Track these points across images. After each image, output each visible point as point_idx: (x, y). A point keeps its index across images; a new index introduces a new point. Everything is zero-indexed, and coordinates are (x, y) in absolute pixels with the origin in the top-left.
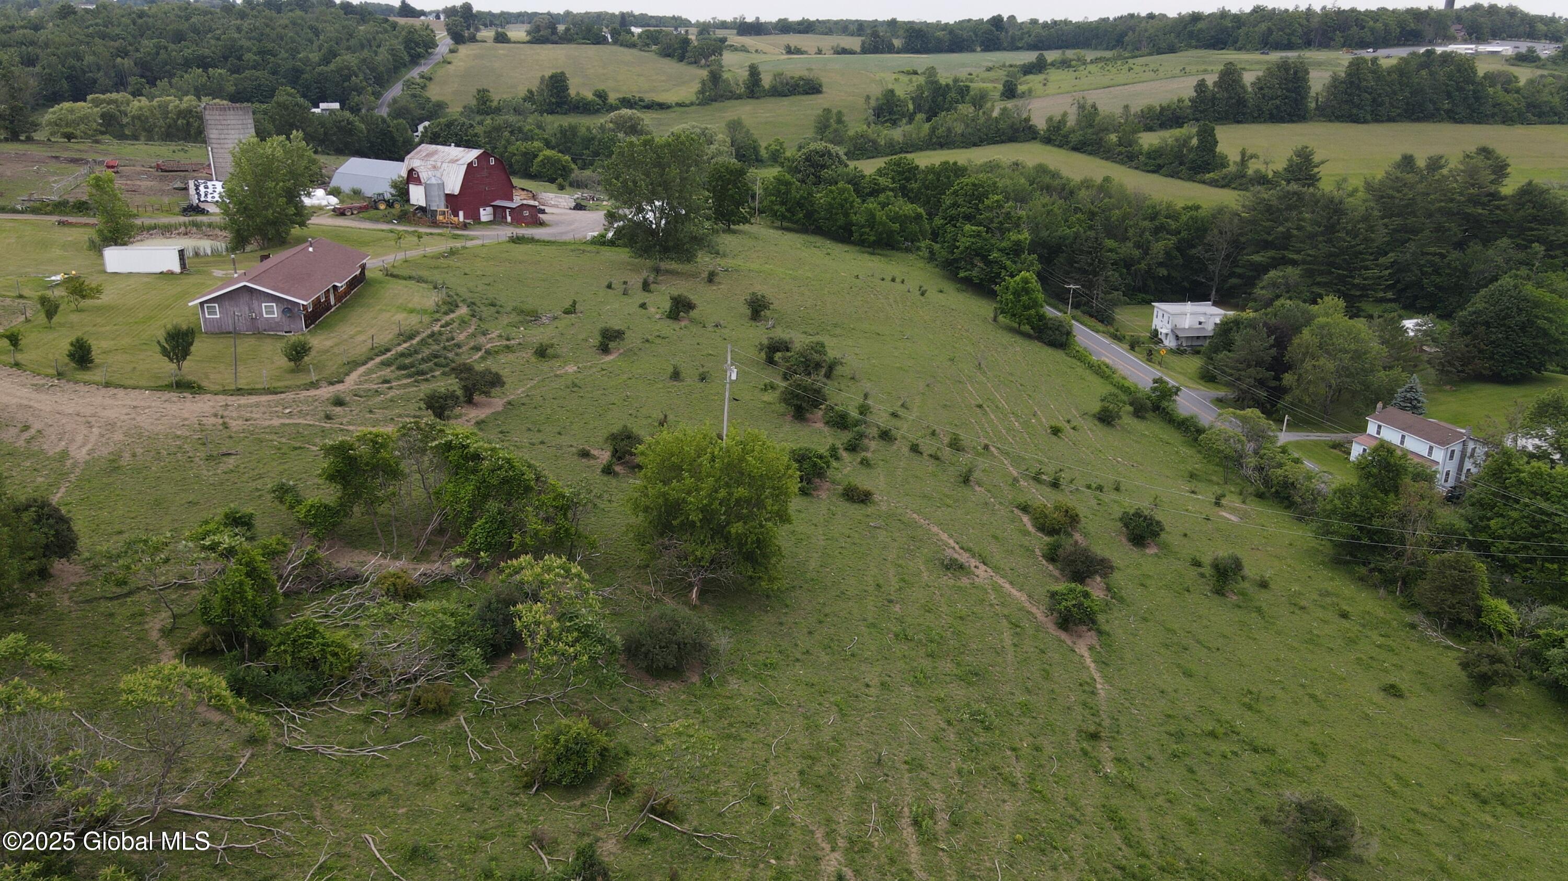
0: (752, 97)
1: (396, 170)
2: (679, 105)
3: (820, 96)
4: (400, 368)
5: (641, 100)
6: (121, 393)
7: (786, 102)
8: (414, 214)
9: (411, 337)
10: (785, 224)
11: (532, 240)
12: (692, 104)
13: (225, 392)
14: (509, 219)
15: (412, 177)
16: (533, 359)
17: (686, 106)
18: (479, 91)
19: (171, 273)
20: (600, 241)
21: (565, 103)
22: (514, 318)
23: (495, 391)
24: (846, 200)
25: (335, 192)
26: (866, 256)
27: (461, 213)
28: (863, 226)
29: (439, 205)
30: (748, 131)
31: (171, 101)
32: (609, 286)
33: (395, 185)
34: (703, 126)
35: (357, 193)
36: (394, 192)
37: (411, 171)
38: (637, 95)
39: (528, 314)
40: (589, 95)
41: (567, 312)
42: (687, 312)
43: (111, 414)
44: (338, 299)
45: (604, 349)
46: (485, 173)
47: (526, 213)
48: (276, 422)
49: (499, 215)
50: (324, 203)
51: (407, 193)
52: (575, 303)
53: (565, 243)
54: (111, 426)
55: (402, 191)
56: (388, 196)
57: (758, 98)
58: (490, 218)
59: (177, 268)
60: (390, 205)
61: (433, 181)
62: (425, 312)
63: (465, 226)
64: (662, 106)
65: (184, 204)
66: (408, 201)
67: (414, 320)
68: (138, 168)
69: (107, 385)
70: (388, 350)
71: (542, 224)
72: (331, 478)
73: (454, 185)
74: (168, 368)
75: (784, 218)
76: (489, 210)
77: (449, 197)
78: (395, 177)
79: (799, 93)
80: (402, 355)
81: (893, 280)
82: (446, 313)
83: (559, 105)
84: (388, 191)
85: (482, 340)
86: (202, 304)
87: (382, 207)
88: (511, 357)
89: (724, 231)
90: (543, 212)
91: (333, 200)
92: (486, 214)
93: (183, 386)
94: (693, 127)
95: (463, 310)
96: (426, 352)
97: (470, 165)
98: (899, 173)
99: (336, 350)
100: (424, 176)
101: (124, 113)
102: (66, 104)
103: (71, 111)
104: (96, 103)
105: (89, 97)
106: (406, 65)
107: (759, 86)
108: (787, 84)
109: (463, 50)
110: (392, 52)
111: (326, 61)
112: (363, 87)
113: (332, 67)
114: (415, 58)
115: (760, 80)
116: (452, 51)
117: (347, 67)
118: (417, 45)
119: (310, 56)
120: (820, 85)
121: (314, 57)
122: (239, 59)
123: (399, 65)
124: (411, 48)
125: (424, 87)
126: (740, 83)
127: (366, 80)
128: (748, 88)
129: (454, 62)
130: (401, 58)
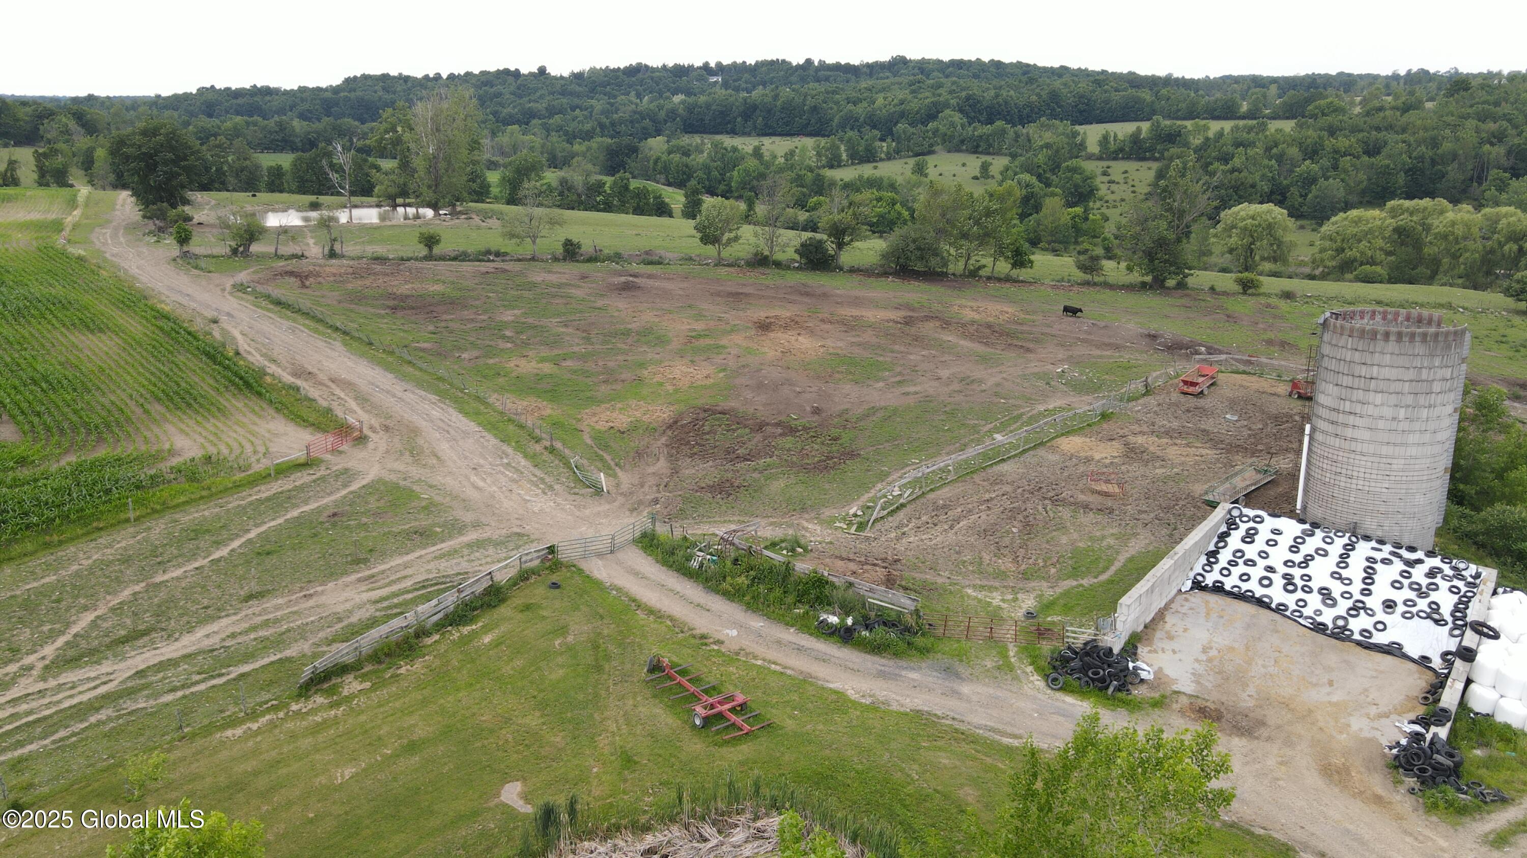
101: (1427, 228)
102: (1354, 213)
103: (1357, 222)
104: (1394, 213)
105: (1391, 204)
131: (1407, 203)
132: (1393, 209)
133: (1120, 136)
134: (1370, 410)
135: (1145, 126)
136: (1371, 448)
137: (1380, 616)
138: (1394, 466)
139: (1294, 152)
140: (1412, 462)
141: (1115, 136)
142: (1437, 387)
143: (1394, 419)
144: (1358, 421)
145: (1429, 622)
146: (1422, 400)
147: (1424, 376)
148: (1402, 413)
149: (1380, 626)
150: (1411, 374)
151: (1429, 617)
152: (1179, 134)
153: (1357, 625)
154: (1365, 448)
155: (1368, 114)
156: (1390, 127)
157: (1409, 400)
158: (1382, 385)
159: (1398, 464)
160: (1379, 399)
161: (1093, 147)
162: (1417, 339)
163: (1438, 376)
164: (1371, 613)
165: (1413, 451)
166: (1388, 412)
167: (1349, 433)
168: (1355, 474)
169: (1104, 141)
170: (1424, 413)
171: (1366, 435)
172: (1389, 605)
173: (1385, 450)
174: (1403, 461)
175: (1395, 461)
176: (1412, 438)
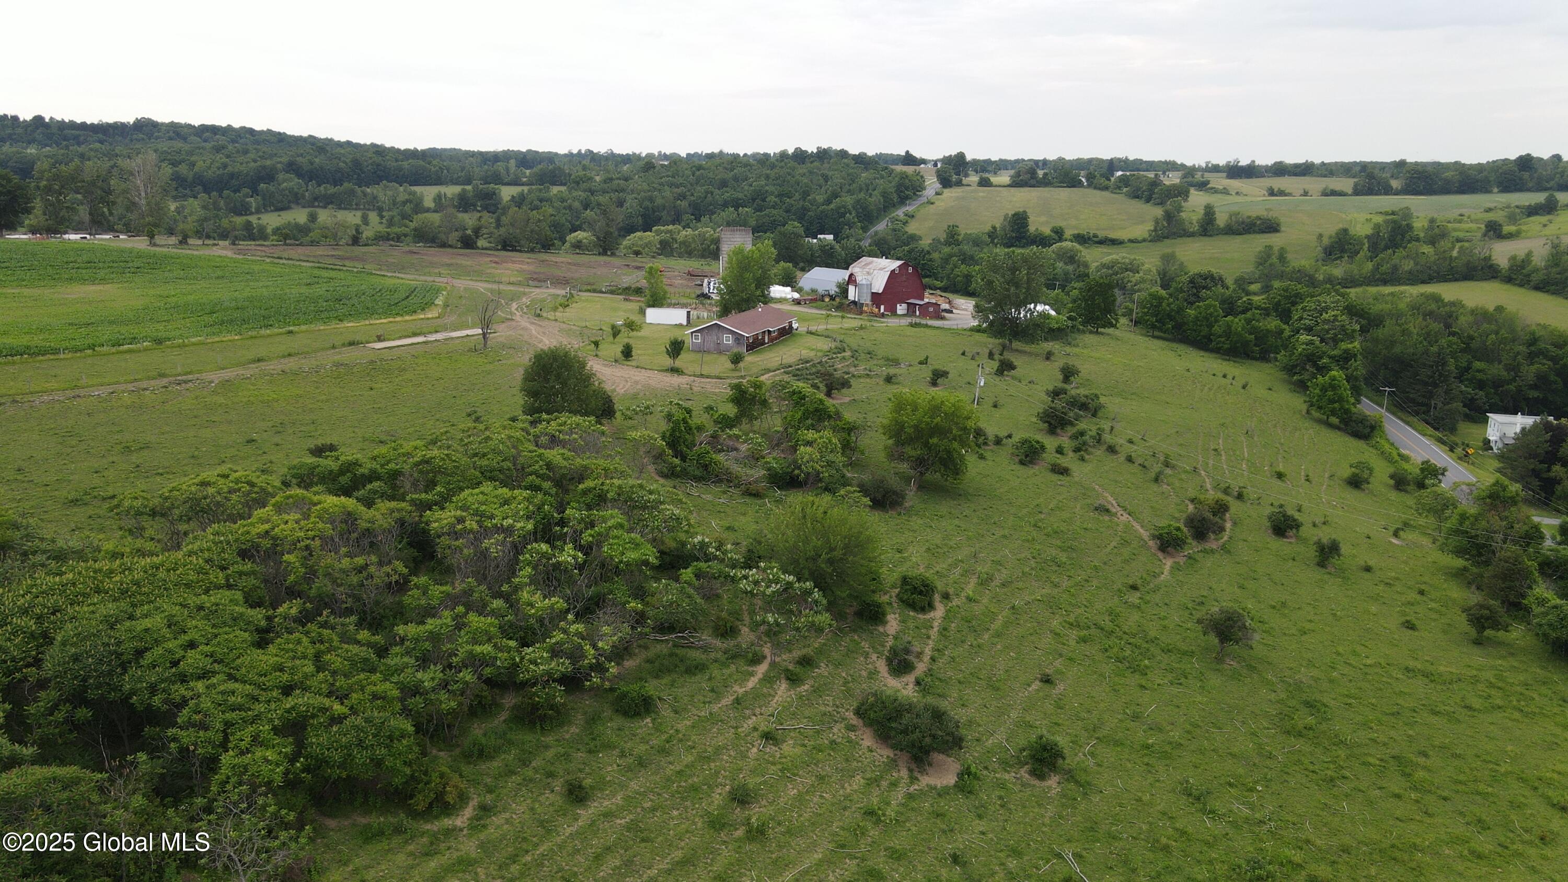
0: (1205, 235)
1: (841, 275)
2: (1131, 241)
3: (1278, 235)
4: (794, 376)
5: (1095, 236)
6: (643, 370)
7: (1239, 239)
8: (848, 305)
9: (807, 362)
10: (1156, 333)
11: (926, 326)
12: (1144, 240)
13: (694, 376)
14: (918, 313)
15: (851, 280)
16: (882, 383)
17: (1138, 242)
18: (950, 227)
19: (681, 325)
20: (978, 330)
21: (1023, 237)
22: (882, 362)
23: (844, 391)
24: (1211, 314)
25: (799, 290)
26: (1219, 361)
27: (882, 307)
28: (1220, 336)
29: (867, 300)
30: (1182, 263)
31: (707, 232)
32: (963, 354)
33: (839, 286)
34: (1132, 257)
35: (814, 291)
36: (837, 290)
37: (851, 275)
38: (1092, 233)
39: (892, 361)
40: (1047, 231)
41: (921, 363)
42: (1009, 370)
43: (638, 378)
44: (771, 340)
45: (934, 383)
46: (904, 278)
47: (931, 309)
48: (717, 390)
49: (911, 310)
50: (789, 296)
51: (847, 290)
52: (927, 357)
53: (950, 329)
54: (636, 382)
55: (844, 292)
56: (832, 293)
57: (1211, 236)
58: (905, 312)
59: (685, 323)
60: (832, 298)
61: (864, 282)
62: (821, 351)
63: (883, 315)
64: (1114, 242)
65: (699, 292)
66: (847, 297)
67: (812, 354)
68: (676, 273)
69: (637, 367)
70: (790, 366)
71: (943, 318)
72: (733, 401)
73: (879, 286)
74: (668, 362)
75: (1153, 327)
76: (904, 306)
77: (875, 295)
78: (840, 280)
79: (1255, 232)
80: (798, 370)
81: (1225, 376)
82: (834, 353)
83: (1019, 239)
84: (833, 290)
85: (852, 369)
86: (692, 333)
87: (827, 300)
88: (868, 380)
89: (1091, 332)
90: (951, 312)
91: (796, 295)
92: (901, 309)
93: (674, 370)
94: (1123, 258)
95: (848, 354)
96: (814, 370)
97: (893, 272)
98: (1286, 297)
99: (760, 363)
100: (859, 279)
101: (675, 240)
102: (638, 234)
103: (641, 238)
104: (658, 233)
105: (654, 229)
106: (894, 206)
107: (1213, 225)
108: (1243, 223)
109: (948, 193)
110: (884, 194)
111: (828, 202)
112: (854, 223)
113: (832, 206)
114: (903, 200)
115: (1215, 219)
116: (937, 194)
117: (844, 207)
118: (907, 188)
119: (817, 197)
120: (1278, 225)
121: (820, 198)
122: (764, 200)
123: (888, 205)
124: (901, 192)
125: (905, 223)
126: (1194, 222)
127: (858, 217)
128: (1202, 226)
129: (937, 203)
130: (891, 200)
131: (662, 228)
132: (656, 231)
133: (449, 195)
135: (469, 188)
139: (577, 204)
141: (445, 194)
152: (494, 194)
155: (605, 182)
156: (623, 190)
161: (429, 203)
169: (438, 198)
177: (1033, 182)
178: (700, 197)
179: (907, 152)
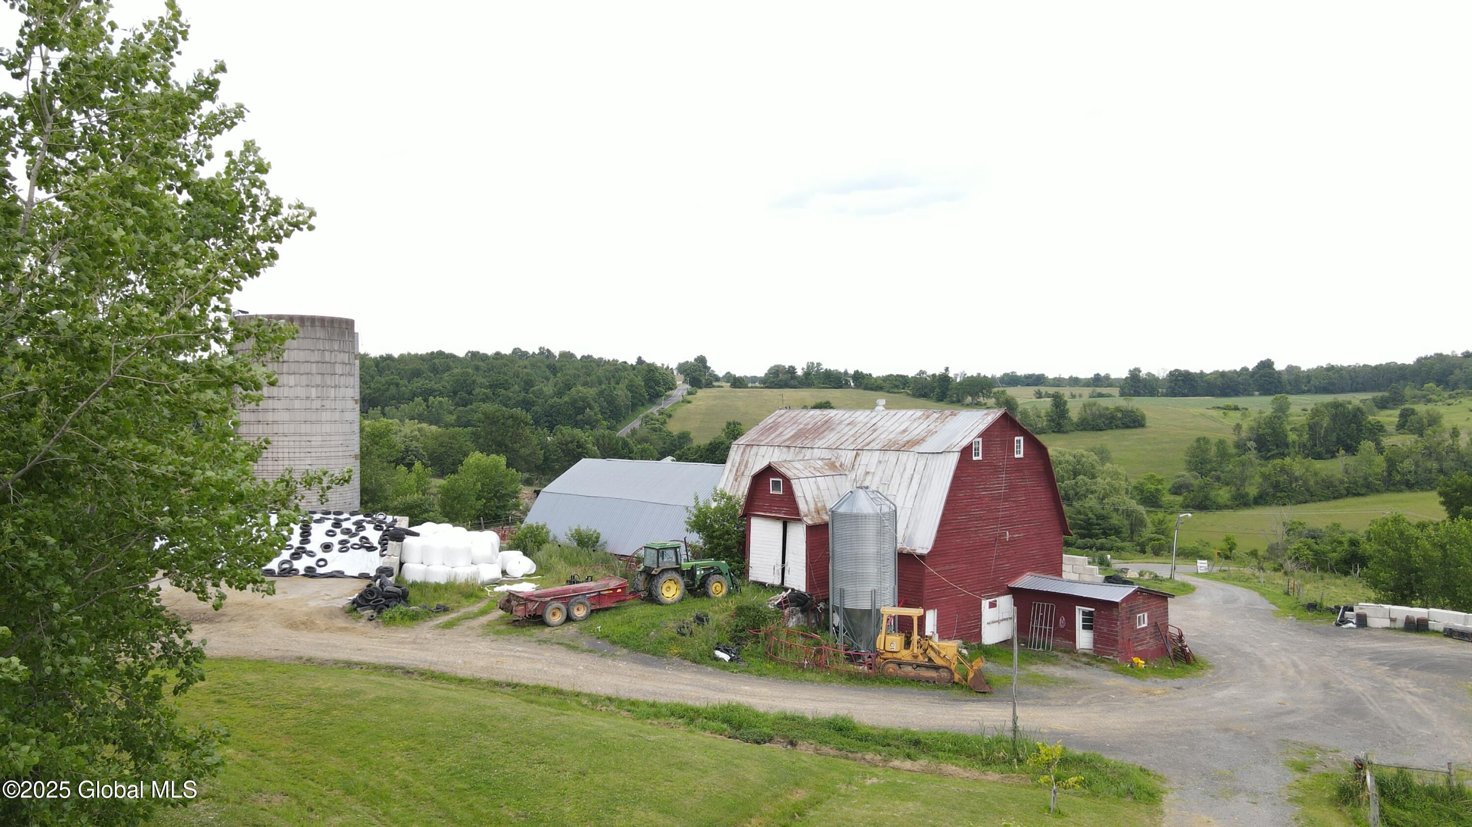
0: (1059, 432)
7: (1102, 435)
14: (1084, 639)
15: (765, 493)
18: (729, 424)
25: (536, 546)
27: (930, 618)
33: (700, 521)
35: (595, 549)
37: (761, 478)
47: (1143, 620)
49: (1040, 626)
51: (744, 545)
55: (727, 542)
57: (1064, 432)
60: (694, 581)
61: (864, 506)
66: (745, 571)
73: (918, 524)
76: (1005, 603)
79: (1117, 427)
87: (670, 594)
92: (997, 620)
97: (963, 457)
100: (806, 490)
106: (643, 405)
107: (1065, 418)
108: (1101, 416)
109: (701, 393)
110: (631, 388)
111: (560, 394)
112: (597, 421)
113: (566, 398)
114: (654, 397)
115: (1067, 411)
116: (690, 393)
117: (584, 399)
118: (657, 383)
119: (545, 389)
120: (1143, 418)
121: (549, 389)
122: (470, 393)
123: (637, 403)
124: (651, 387)
125: (664, 423)
126: (1043, 414)
127: (603, 413)
128: (1052, 420)
129: (694, 402)
130: (641, 395)
134: (286, 392)
136: (291, 428)
137: (320, 555)
138: (313, 443)
140: (328, 438)
142: (339, 369)
143: (307, 398)
144: (277, 404)
145: (363, 551)
146: (329, 380)
147: (327, 359)
148: (313, 392)
149: (322, 563)
150: (316, 357)
151: (361, 547)
153: (300, 565)
154: (286, 428)
157: (318, 379)
158: (293, 367)
159: (317, 440)
160: (292, 380)
162: (317, 324)
163: (339, 360)
164: (311, 554)
165: (327, 428)
166: (301, 392)
167: (270, 417)
168: (280, 455)
170: (332, 392)
171: (285, 416)
172: (327, 547)
173: (305, 428)
174: (320, 438)
175: (313, 438)
176: (326, 416)
177: (793, 382)
178: (379, 390)
179: (640, 359)
